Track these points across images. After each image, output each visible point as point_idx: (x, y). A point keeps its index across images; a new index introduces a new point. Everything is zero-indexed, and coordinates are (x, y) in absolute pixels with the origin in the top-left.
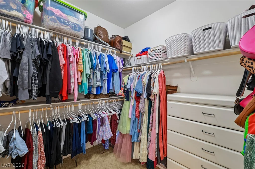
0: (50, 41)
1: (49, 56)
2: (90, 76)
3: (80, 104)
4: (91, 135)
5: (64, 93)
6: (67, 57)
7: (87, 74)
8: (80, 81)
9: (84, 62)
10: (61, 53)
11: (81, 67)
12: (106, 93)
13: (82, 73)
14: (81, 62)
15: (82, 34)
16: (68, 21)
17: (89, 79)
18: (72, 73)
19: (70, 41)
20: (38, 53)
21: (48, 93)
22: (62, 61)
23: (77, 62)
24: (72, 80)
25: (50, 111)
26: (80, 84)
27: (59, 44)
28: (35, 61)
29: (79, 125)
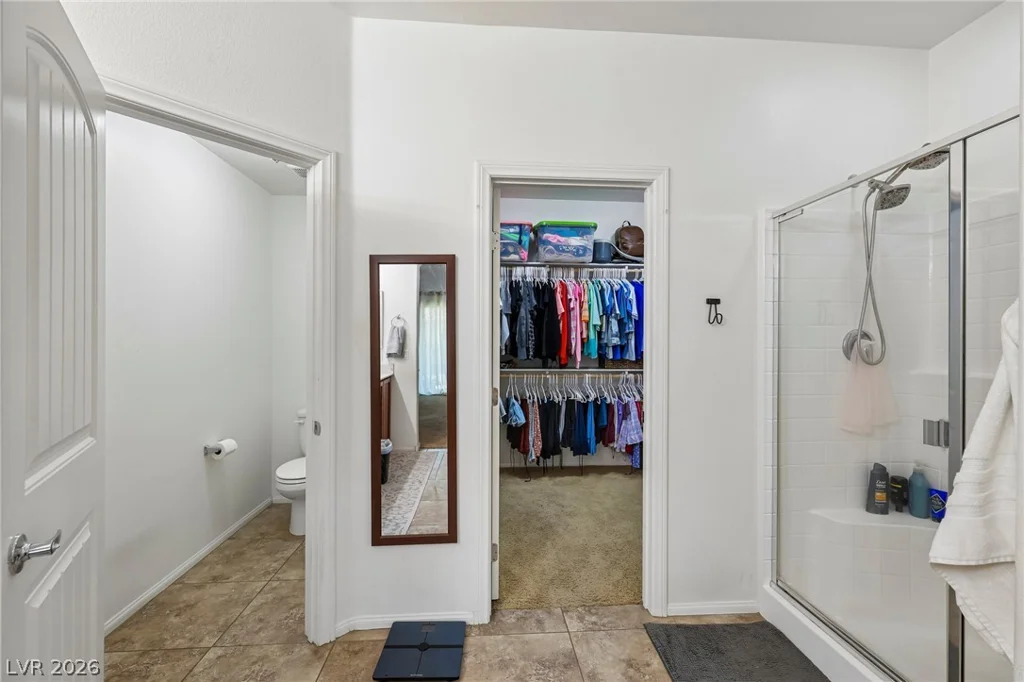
0: (545, 280)
1: (545, 305)
2: (601, 326)
3: (587, 375)
4: (605, 429)
5: (563, 355)
6: (566, 302)
7: (595, 326)
8: (585, 336)
9: (590, 306)
10: (559, 296)
11: (585, 314)
12: (634, 359)
13: (588, 323)
14: (586, 306)
15: (589, 258)
16: (568, 246)
17: (600, 334)
18: (573, 324)
19: (572, 273)
20: (535, 303)
21: (544, 353)
22: (561, 309)
23: (581, 307)
24: (573, 336)
25: (546, 380)
26: (585, 341)
27: (557, 285)
28: (531, 313)
29: (585, 406)
